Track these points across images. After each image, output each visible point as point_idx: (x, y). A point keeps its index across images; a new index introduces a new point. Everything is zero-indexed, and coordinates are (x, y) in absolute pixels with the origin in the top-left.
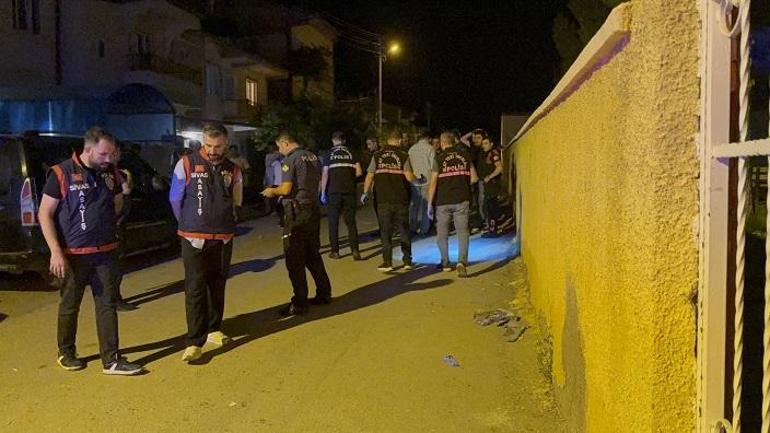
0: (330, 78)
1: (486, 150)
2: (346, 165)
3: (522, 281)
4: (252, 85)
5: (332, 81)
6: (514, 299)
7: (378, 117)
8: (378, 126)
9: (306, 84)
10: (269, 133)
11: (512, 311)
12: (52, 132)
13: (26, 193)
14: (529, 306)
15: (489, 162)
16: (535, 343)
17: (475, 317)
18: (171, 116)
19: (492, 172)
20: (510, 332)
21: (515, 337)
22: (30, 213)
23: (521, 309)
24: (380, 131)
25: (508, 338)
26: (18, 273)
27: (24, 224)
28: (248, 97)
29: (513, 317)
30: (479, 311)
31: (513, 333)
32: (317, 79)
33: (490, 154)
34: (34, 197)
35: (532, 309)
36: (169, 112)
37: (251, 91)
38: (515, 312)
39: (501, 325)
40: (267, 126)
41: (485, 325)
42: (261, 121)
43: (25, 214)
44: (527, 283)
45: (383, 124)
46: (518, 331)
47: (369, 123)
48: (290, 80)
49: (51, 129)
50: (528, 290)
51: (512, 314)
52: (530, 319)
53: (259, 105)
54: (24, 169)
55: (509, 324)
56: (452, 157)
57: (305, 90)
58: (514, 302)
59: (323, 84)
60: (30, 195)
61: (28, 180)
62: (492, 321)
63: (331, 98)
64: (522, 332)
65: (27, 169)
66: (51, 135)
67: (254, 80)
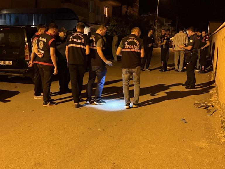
0: (137, 6)
1: (203, 36)
2: (78, 46)
3: (215, 91)
4: (107, 9)
5: (138, 7)
6: (211, 98)
7: (156, 22)
8: (156, 26)
9: (127, 9)
10: (112, 29)
11: (211, 103)
12: (34, 26)
13: (26, 48)
14: (217, 101)
15: (203, 41)
16: (220, 116)
17: (194, 105)
18: (77, 21)
19: (205, 45)
20: (209, 111)
21: (211, 113)
22: (28, 56)
23: (214, 102)
24: (156, 28)
25: (208, 114)
26: (23, 77)
27: (25, 60)
28: (105, 14)
29: (211, 106)
30: (196, 102)
31: (211, 112)
32: (132, 7)
33: (204, 38)
34: (29, 50)
35: (219, 103)
36: (76, 19)
37: (106, 11)
38: (212, 103)
39: (205, 108)
40: (112, 26)
41: (198, 108)
42: (110, 24)
43: (26, 56)
44: (217, 92)
45: (158, 25)
46: (213, 111)
47: (152, 25)
48: (121, 7)
49: (33, 25)
50: (218, 95)
51: (211, 104)
52: (218, 107)
53: (109, 17)
54: (26, 39)
55: (209, 108)
56: (131, 40)
57: (127, 11)
58: (212, 99)
59: (135, 9)
60: (28, 49)
61: (27, 43)
62: (202, 107)
63: (137, 14)
64: (214, 112)
65: (27, 39)
66: (34, 27)
67: (108, 7)
